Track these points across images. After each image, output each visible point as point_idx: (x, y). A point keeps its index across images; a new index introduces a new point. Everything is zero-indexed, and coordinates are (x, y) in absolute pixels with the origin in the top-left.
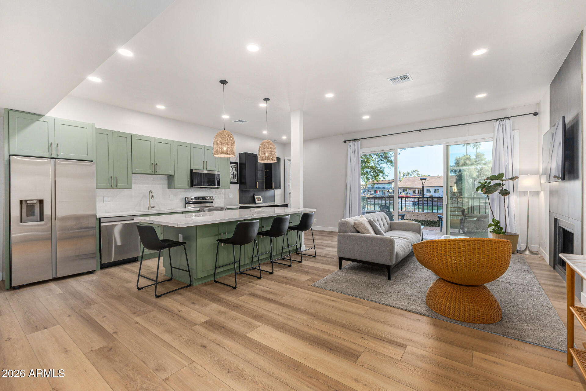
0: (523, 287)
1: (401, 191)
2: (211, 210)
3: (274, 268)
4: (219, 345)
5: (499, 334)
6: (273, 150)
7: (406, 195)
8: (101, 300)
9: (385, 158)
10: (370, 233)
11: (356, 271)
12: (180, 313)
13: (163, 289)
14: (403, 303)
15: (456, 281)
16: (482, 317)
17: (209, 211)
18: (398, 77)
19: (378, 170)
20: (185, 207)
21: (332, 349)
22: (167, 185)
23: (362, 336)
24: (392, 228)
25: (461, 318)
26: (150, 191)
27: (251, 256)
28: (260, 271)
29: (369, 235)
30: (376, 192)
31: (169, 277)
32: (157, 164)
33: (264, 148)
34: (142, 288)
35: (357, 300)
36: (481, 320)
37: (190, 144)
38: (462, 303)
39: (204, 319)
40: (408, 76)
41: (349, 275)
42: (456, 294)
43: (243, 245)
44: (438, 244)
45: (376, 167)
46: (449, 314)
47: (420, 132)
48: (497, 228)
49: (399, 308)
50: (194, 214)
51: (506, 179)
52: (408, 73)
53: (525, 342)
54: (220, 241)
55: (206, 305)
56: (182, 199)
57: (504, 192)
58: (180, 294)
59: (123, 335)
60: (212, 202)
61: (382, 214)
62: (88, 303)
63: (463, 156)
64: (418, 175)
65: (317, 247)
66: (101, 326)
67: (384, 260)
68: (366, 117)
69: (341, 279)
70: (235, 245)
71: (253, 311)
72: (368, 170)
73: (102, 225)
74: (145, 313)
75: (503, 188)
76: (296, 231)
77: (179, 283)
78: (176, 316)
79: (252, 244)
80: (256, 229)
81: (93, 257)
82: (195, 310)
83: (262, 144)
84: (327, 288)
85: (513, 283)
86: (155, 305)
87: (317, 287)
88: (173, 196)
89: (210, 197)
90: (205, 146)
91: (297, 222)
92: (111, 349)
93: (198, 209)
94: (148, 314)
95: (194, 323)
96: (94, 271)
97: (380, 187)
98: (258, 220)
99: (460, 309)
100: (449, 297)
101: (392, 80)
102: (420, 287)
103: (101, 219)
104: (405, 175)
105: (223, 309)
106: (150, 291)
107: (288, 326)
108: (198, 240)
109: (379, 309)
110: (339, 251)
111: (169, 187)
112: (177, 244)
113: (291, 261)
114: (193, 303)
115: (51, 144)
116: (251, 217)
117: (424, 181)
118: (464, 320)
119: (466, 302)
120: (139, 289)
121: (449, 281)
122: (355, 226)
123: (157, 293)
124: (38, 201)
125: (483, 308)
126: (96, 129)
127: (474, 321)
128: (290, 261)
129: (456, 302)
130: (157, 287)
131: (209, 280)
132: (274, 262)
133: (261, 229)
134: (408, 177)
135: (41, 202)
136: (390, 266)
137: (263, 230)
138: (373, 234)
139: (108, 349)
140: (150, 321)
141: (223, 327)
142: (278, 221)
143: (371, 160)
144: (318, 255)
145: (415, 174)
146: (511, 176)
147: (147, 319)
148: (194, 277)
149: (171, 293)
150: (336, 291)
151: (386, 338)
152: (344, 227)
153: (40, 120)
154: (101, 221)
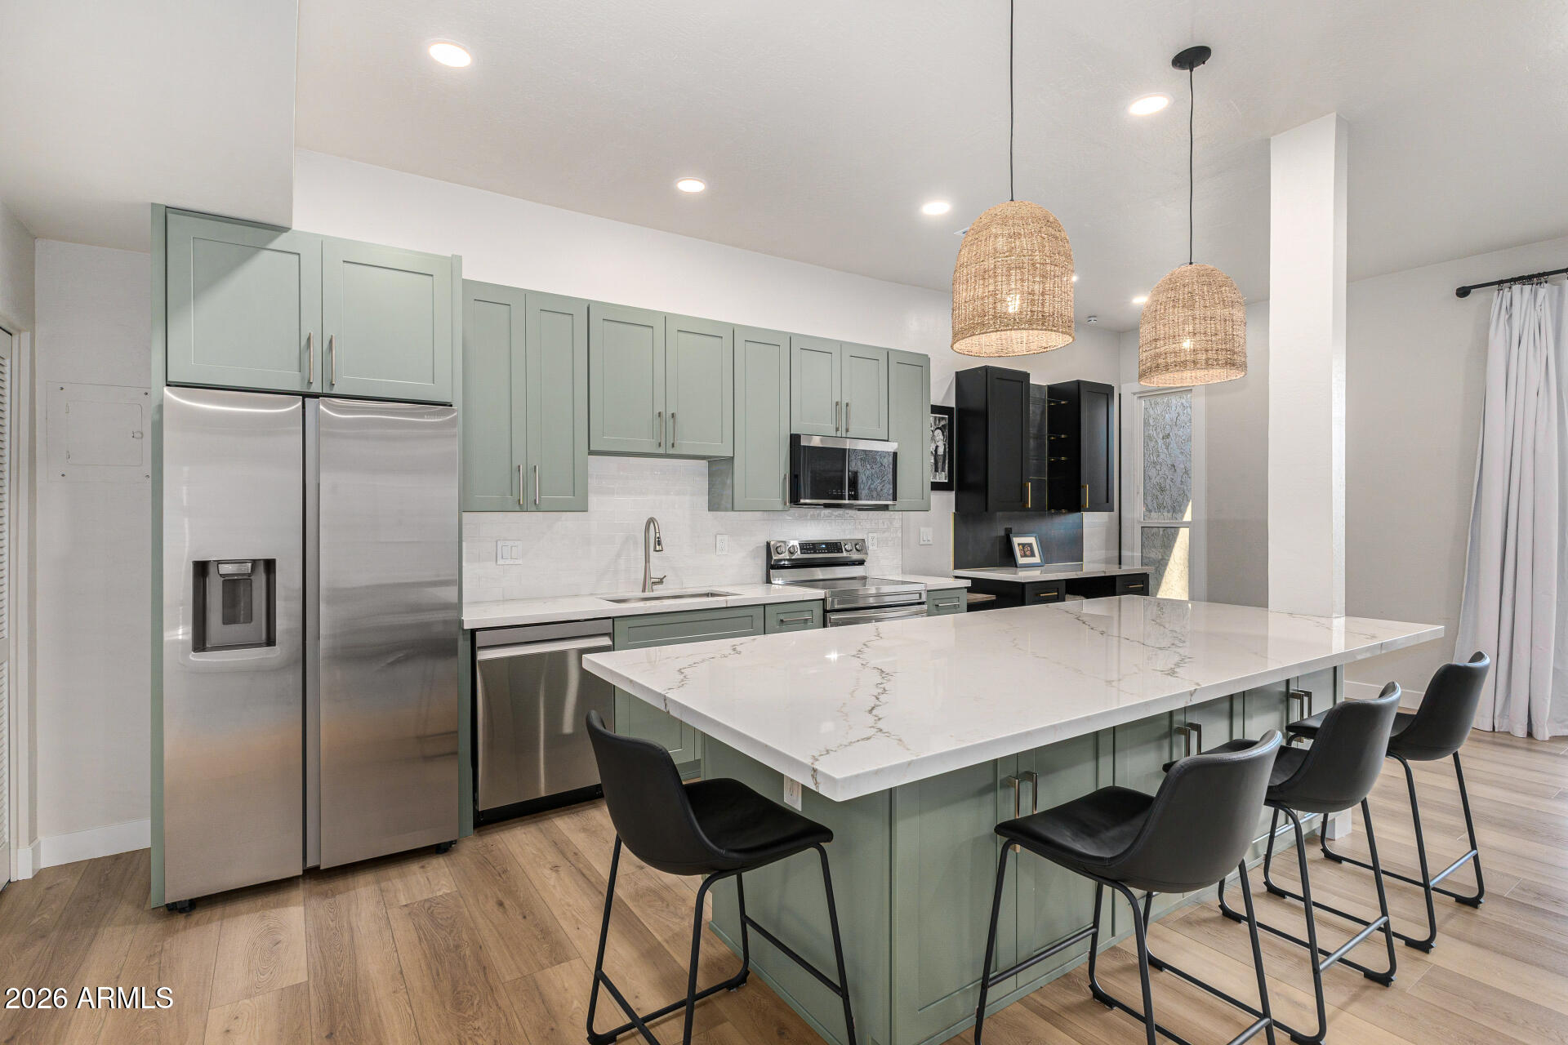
20: (768, 584)
22: (707, 498)
26: (651, 521)
32: (673, 415)
34: (610, 1039)
37: (791, 337)
56: (758, 548)
60: (861, 563)
73: (483, 655)
88: (726, 537)
89: (856, 543)
90: (840, 343)
93: (819, 593)
96: (451, 843)
103: (479, 633)
111: (713, 506)
115: (310, 339)
120: (596, 1042)
124: (257, 564)
126: (466, 283)
135: (270, 565)
153: (271, 246)
154: (478, 644)
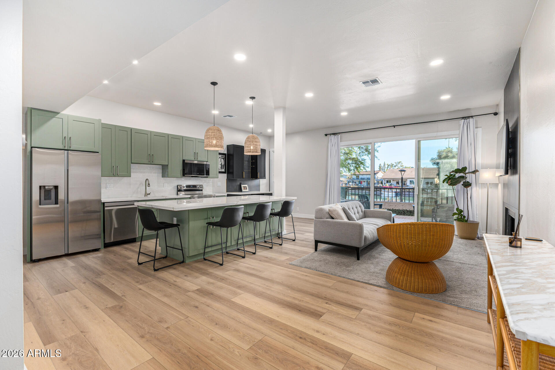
0: (472, 266)
1: (385, 182)
2: (201, 197)
3: (257, 249)
4: (208, 306)
5: (440, 301)
6: (258, 144)
7: (390, 186)
8: (108, 272)
9: (367, 150)
10: (343, 219)
11: (329, 253)
12: (175, 283)
13: (159, 265)
14: (366, 278)
15: (409, 259)
16: (428, 287)
17: (198, 198)
18: (369, 81)
19: (360, 162)
20: (177, 194)
21: (301, 310)
22: (161, 174)
23: (327, 301)
24: (365, 215)
25: (411, 289)
26: (147, 179)
27: (236, 238)
28: (244, 252)
29: (341, 221)
30: (361, 183)
31: (164, 255)
32: (153, 155)
33: (250, 142)
34: (142, 263)
35: (327, 276)
36: (427, 291)
37: (183, 137)
38: (412, 277)
39: (195, 288)
40: (377, 80)
41: (323, 256)
42: (409, 270)
43: (230, 228)
44: (394, 227)
45: (358, 158)
46: (402, 286)
47: (394, 127)
48: (460, 217)
49: (362, 282)
50: (185, 201)
51: (469, 173)
52: (377, 78)
53: (459, 307)
54: (209, 224)
55: (197, 278)
56: (175, 186)
57: (467, 184)
58: (175, 269)
59: (130, 297)
60: (202, 190)
61: (358, 203)
62: (99, 274)
63: (446, 148)
64: (401, 167)
65: (297, 233)
66: (111, 291)
67: (354, 243)
68: (344, 114)
69: (316, 259)
70: (223, 227)
71: (237, 282)
72: (350, 162)
73: (106, 208)
74: (146, 282)
75: (466, 180)
76: (278, 217)
77: (173, 260)
78: (172, 285)
79: (237, 227)
80: (241, 214)
81: (97, 238)
82: (188, 281)
83: (248, 138)
84: (302, 266)
85: (464, 263)
86: (154, 276)
87: (293, 265)
88: (166, 184)
89: (200, 185)
90: (196, 139)
91: (278, 209)
92: (122, 307)
93: (189, 196)
94: (149, 283)
95: (188, 290)
96: (99, 249)
97: (365, 178)
98: (243, 206)
99: (411, 281)
100: (403, 272)
101: (364, 83)
102: (383, 266)
103: (105, 203)
104: (389, 166)
105: (212, 281)
106: (149, 266)
107: (267, 294)
108: (190, 222)
109: (345, 283)
110: (315, 235)
111: (163, 176)
112: (172, 226)
113: (273, 244)
114: (186, 276)
115: (65, 137)
116: (237, 203)
117: (403, 173)
118: (414, 290)
119: (416, 275)
120: (139, 264)
121: (404, 258)
122: (330, 213)
123: (155, 268)
124: (54, 187)
125: (430, 280)
126: (102, 124)
127: (422, 291)
128: (271, 243)
129: (408, 276)
130: (155, 263)
131: (199, 258)
132: (257, 244)
133: (245, 214)
134: (392, 168)
135: (56, 188)
136: (359, 248)
137: (247, 216)
138: (346, 220)
139: (119, 307)
140: (151, 288)
141: (212, 294)
142: (261, 208)
143: (354, 152)
144: (297, 240)
145: (399, 165)
146: (473, 170)
147: (149, 287)
148: (186, 255)
149: (167, 268)
150: (310, 268)
151: (346, 304)
152: (320, 214)
153: (56, 117)
154: (105, 206)
